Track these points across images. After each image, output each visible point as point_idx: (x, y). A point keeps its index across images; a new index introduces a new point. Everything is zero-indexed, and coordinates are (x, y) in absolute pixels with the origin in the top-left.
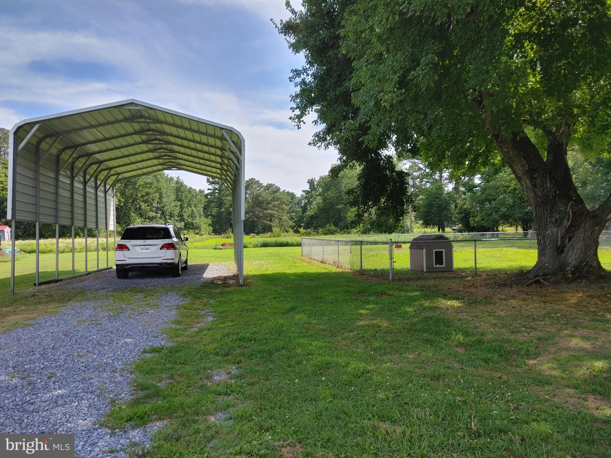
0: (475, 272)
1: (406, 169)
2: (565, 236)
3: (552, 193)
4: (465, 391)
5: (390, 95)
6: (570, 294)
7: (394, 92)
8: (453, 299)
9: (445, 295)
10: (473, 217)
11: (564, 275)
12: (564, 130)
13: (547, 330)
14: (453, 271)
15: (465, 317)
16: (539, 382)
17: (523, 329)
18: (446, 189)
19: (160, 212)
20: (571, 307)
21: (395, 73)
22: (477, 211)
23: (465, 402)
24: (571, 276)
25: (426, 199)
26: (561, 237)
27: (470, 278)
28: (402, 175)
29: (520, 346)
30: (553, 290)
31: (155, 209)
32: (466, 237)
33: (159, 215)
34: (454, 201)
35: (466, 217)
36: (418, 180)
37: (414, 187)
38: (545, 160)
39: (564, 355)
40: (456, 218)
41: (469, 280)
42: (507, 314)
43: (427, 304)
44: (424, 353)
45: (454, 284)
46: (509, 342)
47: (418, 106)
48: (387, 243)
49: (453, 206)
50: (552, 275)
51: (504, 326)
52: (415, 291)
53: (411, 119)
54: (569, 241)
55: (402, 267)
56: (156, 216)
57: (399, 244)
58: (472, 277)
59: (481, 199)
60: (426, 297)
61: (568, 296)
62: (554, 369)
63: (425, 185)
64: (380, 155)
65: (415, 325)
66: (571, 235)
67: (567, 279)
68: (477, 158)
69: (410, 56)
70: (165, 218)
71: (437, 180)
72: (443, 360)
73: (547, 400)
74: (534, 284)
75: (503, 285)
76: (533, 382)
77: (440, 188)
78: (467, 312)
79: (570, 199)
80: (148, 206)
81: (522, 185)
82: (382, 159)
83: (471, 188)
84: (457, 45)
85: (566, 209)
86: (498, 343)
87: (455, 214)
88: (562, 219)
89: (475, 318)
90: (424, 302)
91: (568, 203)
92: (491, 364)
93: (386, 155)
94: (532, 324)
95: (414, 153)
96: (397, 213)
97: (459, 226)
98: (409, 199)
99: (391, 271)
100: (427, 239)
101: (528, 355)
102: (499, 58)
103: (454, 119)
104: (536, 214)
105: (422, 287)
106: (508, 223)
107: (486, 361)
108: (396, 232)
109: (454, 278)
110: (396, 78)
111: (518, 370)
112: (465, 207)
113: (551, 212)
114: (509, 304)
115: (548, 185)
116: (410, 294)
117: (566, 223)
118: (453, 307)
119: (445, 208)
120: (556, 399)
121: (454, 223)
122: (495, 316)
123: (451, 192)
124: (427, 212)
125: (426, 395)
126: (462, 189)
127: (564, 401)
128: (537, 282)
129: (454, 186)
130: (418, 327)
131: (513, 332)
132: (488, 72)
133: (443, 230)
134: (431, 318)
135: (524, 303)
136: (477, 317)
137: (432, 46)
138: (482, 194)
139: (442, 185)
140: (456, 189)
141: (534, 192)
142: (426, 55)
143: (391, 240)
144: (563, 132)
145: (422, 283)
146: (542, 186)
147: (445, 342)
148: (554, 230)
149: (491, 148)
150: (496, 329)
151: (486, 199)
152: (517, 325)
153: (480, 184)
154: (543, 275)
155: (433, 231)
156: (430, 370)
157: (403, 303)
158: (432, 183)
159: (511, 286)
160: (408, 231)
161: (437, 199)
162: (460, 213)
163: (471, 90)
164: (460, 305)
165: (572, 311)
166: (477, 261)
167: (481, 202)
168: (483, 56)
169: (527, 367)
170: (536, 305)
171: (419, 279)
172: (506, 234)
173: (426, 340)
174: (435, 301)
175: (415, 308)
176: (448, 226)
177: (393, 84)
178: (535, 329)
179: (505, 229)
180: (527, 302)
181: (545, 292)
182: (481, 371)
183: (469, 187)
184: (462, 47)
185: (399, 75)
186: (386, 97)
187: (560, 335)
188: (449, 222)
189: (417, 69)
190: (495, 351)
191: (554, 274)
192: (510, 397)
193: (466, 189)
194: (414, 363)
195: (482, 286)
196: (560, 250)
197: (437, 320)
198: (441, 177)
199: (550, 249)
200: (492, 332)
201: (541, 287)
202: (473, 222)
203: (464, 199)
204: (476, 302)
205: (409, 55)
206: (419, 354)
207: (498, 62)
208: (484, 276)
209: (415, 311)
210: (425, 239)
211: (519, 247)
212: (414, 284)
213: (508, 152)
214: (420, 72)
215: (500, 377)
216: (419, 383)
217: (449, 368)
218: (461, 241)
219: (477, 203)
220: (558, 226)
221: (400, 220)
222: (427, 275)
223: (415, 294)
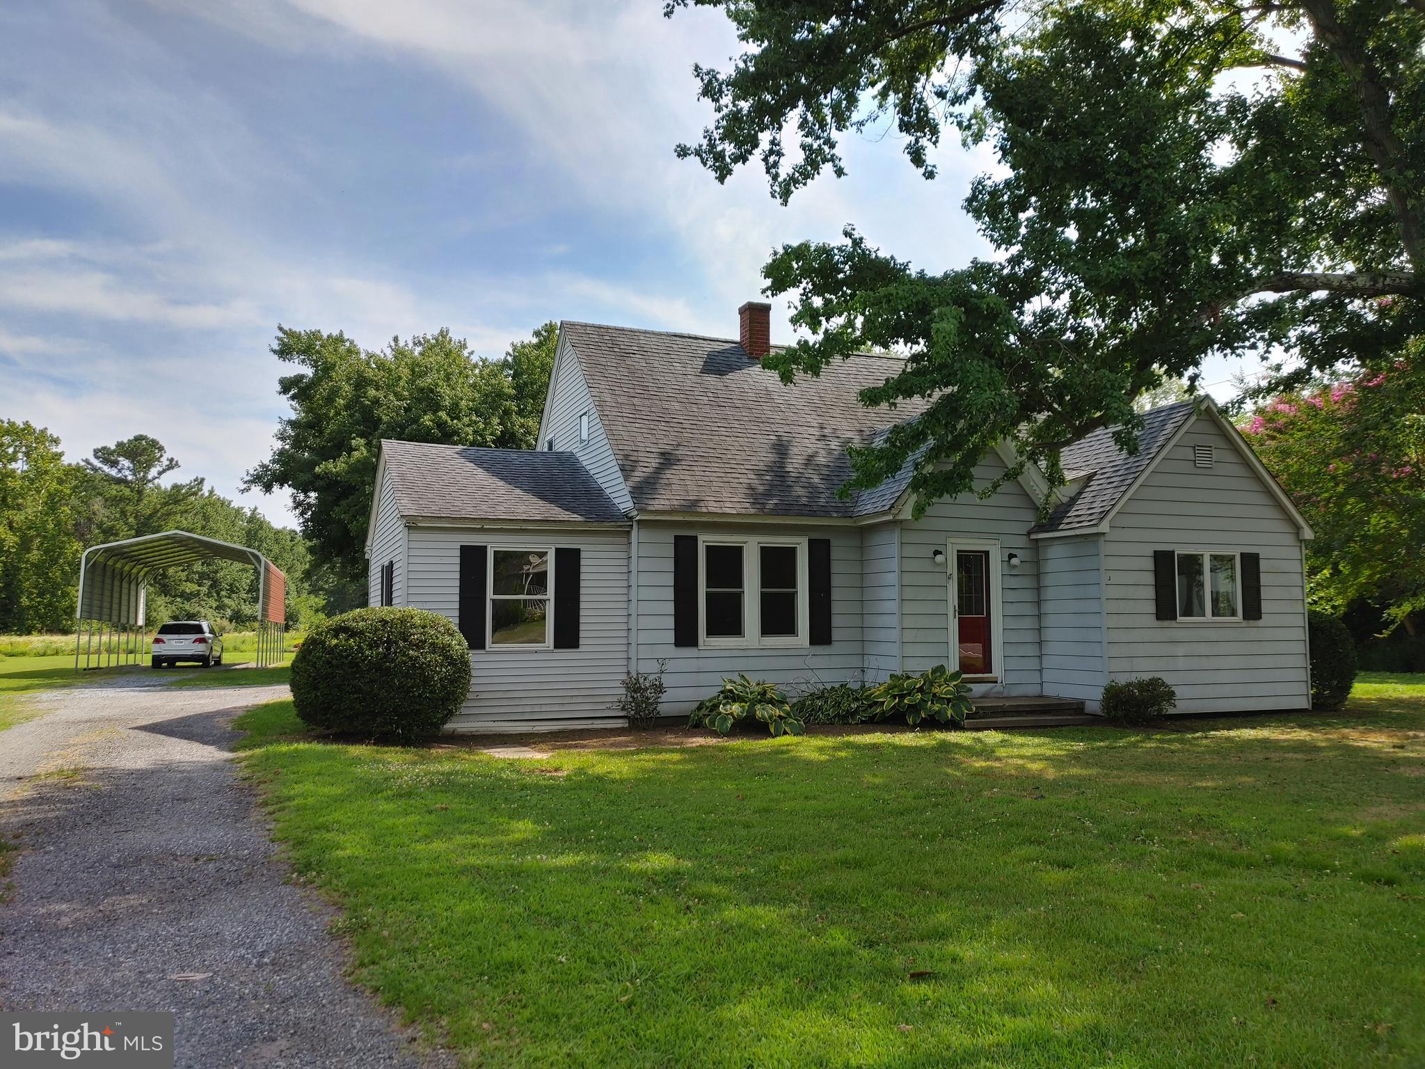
19: (208, 583)
31: (197, 577)
33: (204, 589)
56: (199, 591)
70: (218, 594)
80: (183, 571)
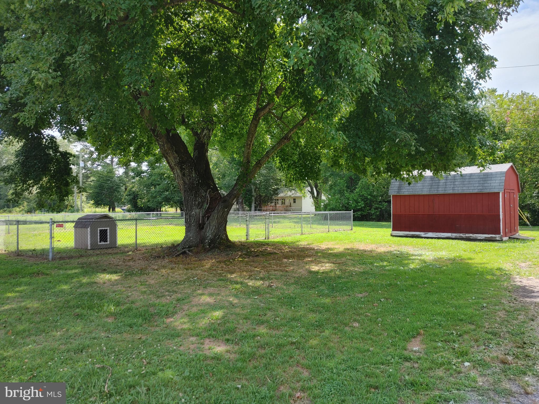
0: (136, 248)
1: (77, 151)
2: (205, 215)
3: (196, 181)
4: (106, 358)
5: (44, 74)
6: (206, 261)
7: (49, 73)
8: (111, 273)
9: (105, 270)
10: (140, 198)
11: (203, 246)
12: (206, 133)
13: (185, 291)
14: (116, 247)
15: (119, 289)
16: (171, 336)
17: (167, 293)
18: (117, 172)
20: (205, 271)
21: (50, 54)
22: (144, 194)
23: (103, 368)
24: (208, 247)
25: (97, 181)
26: (202, 217)
27: (130, 253)
28: (66, 155)
29: (162, 308)
30: (194, 259)
32: (133, 216)
34: (124, 184)
35: (135, 199)
36: (90, 162)
37: (85, 169)
38: (192, 155)
39: (194, 310)
40: (125, 199)
41: (129, 255)
42: (156, 282)
43: (85, 280)
44: (73, 328)
45: (114, 260)
46: (154, 305)
47: (80, 92)
48: (48, 223)
49: (123, 188)
50: (195, 247)
51: (152, 293)
52: (75, 268)
53: (73, 104)
54: (208, 219)
55: (66, 246)
57: (61, 223)
58: (133, 252)
59: (147, 183)
60: (85, 273)
61: (204, 263)
62: (185, 323)
63: (96, 168)
64: (42, 134)
65: (68, 302)
66: (209, 215)
67: (205, 249)
68: (141, 148)
69: (66, 42)
71: (108, 164)
72: (90, 332)
73: (175, 350)
74: (181, 255)
75: (158, 257)
76: (166, 338)
77: (111, 172)
78: (122, 284)
79: (209, 187)
81: (174, 174)
82: (44, 138)
83: (139, 173)
84: (115, 43)
85: (206, 195)
86: (144, 308)
87: (124, 196)
88: (203, 202)
89: (128, 288)
90: (83, 278)
91: (207, 190)
92: (135, 328)
93: (49, 135)
94: (175, 289)
95: (81, 135)
96: (61, 192)
97: (128, 207)
98: (74, 179)
99: (51, 250)
100: (92, 219)
101: (167, 315)
102: (150, 64)
103: (113, 110)
104: (185, 198)
105: (83, 264)
106: (169, 204)
107: (131, 326)
108: (66, 212)
109: (116, 253)
110: (51, 59)
111: (157, 329)
112: (134, 189)
113: (195, 197)
114: (160, 273)
115: (194, 176)
116: (70, 272)
117: (206, 206)
118: (110, 280)
119: (115, 190)
120: (181, 348)
121: (124, 204)
122: (146, 285)
123: (121, 176)
124: (98, 193)
125: (66, 369)
126: (132, 174)
127: (187, 348)
128: (184, 253)
129: (124, 170)
130: (71, 304)
131: (158, 297)
132: (141, 74)
133: (114, 210)
134: (86, 293)
135: (171, 271)
136: (130, 287)
137: (89, 37)
138: (149, 179)
139: (113, 169)
140: (126, 173)
141: (183, 180)
142: (84, 44)
143: (52, 219)
144: (205, 134)
145: (84, 260)
146: (189, 176)
147: (96, 314)
148: (198, 211)
149: (151, 140)
150: (145, 296)
151: (151, 184)
152: (163, 291)
153: (147, 170)
154: (189, 247)
155: (103, 210)
156: (75, 344)
157: (60, 281)
158: (103, 166)
159: (164, 258)
160: (78, 211)
161: (108, 181)
162: (129, 195)
163: (127, 87)
164: (117, 278)
165: (205, 275)
166: (138, 237)
167: (148, 186)
168: (137, 59)
169: (164, 326)
170: (181, 272)
171: (81, 256)
172: (168, 214)
173: (77, 315)
174: (93, 277)
175: (72, 285)
176: (118, 206)
177: (48, 64)
178: (176, 292)
179: (168, 210)
180: (174, 270)
181: (189, 261)
182: (125, 335)
183: (138, 173)
184: (119, 46)
185: (54, 57)
186: (40, 76)
187: (194, 295)
188: (119, 203)
189: (74, 55)
190: (141, 315)
191: (197, 246)
192: (145, 355)
193: (135, 174)
194: (60, 340)
195: (139, 259)
196: (201, 227)
197: (92, 294)
198: (112, 161)
199: (194, 226)
200: (141, 300)
201: (186, 257)
202: (140, 203)
203: (133, 183)
204: (132, 274)
205: (65, 40)
206: (67, 330)
207: (149, 67)
208: (144, 250)
209: (71, 288)
210: (90, 219)
211: (176, 225)
212: (75, 262)
213: (163, 145)
214: (77, 59)
215: (140, 338)
216: (61, 359)
217: (94, 338)
218: (128, 220)
219: (144, 187)
220: (200, 208)
221: (64, 200)
222: (91, 252)
223: (74, 271)
